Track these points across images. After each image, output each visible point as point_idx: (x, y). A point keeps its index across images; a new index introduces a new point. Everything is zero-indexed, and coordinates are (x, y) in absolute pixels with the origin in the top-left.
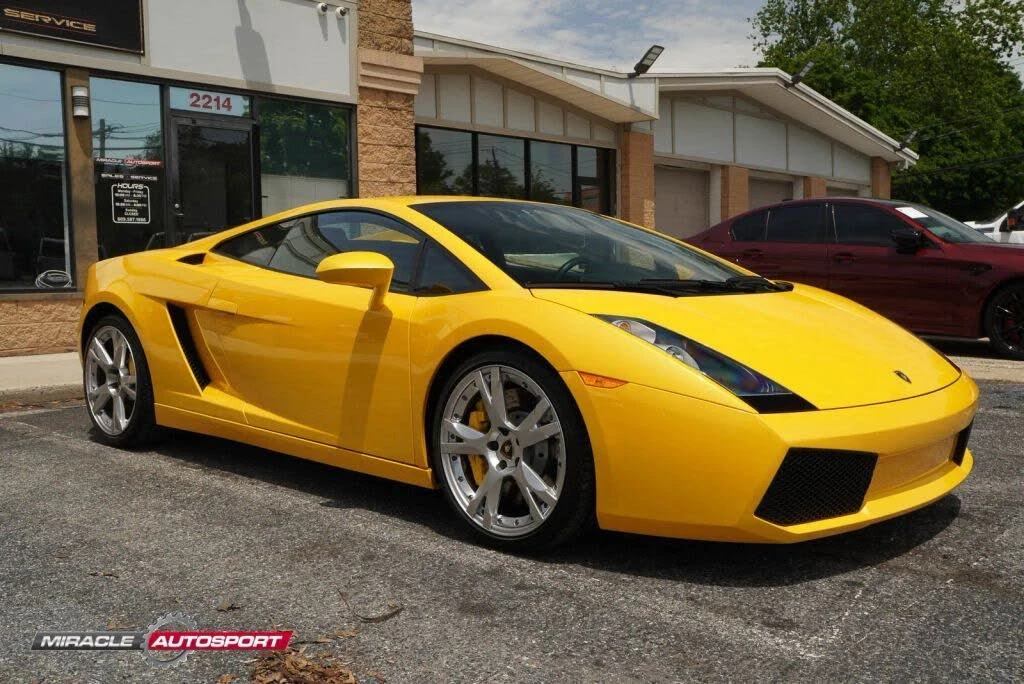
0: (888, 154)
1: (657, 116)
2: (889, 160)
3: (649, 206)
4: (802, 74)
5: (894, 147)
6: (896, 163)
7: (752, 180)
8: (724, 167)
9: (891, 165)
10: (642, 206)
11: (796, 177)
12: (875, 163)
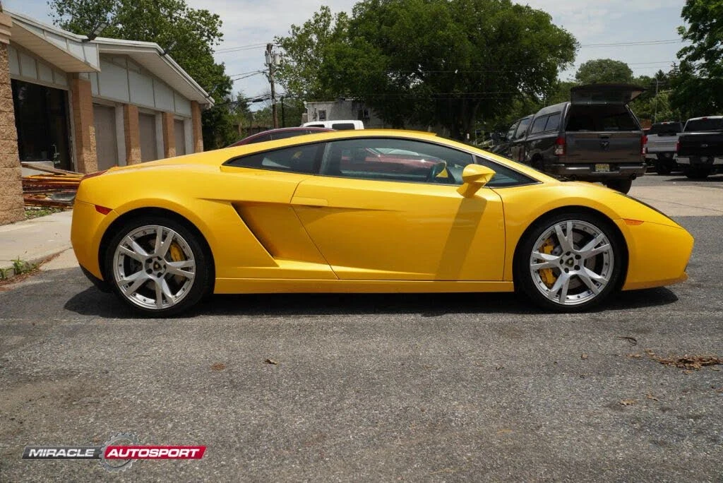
0: (201, 99)
1: (99, 70)
2: (200, 102)
3: (92, 129)
4: (170, 48)
5: (205, 95)
6: (204, 104)
7: (140, 114)
8: (124, 105)
9: (201, 106)
10: (88, 130)
11: (157, 112)
12: (193, 104)
